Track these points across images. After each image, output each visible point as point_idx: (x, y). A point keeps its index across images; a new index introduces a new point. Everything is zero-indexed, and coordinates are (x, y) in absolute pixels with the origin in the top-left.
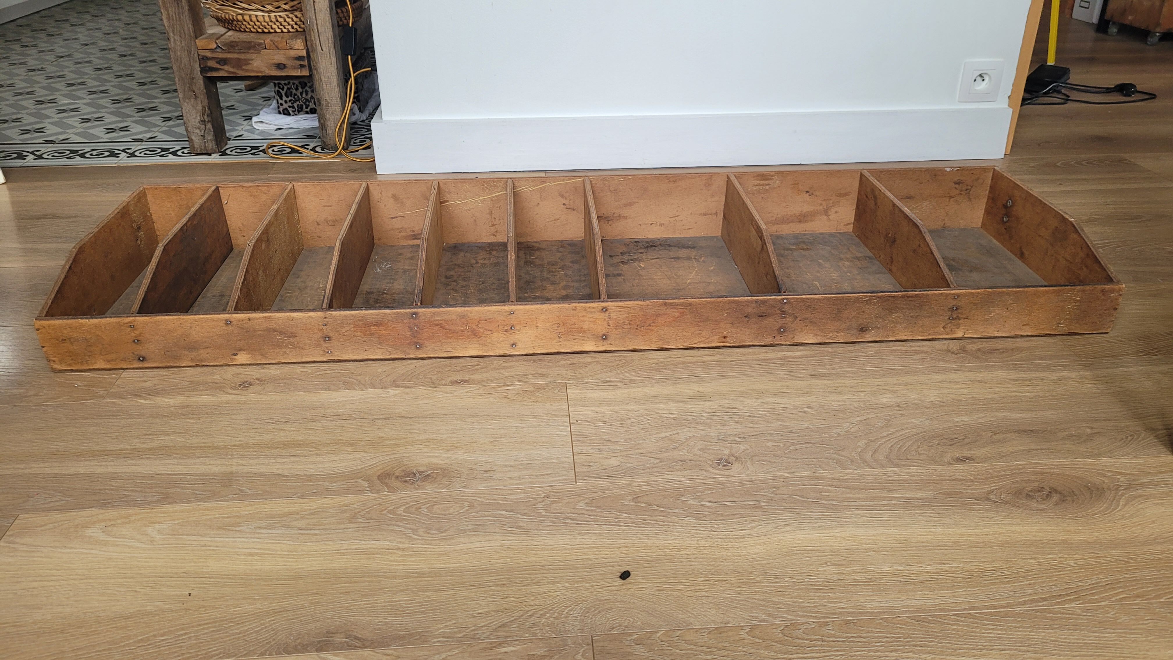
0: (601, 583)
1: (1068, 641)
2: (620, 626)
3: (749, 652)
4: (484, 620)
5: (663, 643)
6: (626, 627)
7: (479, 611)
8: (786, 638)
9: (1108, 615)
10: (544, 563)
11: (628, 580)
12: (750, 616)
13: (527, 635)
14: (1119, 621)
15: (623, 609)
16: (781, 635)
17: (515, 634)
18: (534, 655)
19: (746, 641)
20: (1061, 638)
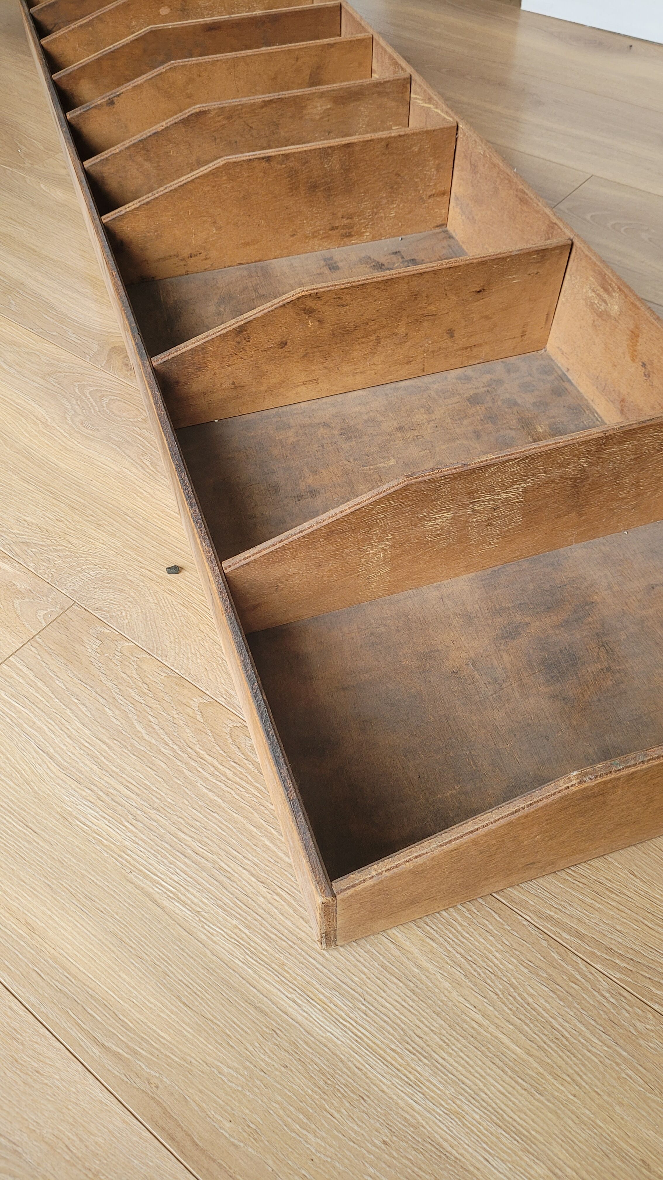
0: (147, 563)
1: (530, 1000)
2: (108, 612)
3: (175, 721)
4: (21, 528)
5: (119, 654)
6: (111, 617)
7: (27, 519)
8: (228, 737)
9: (638, 1024)
10: (128, 512)
11: (172, 577)
12: (226, 690)
13: (32, 565)
14: (642, 1042)
15: (131, 599)
16: (228, 730)
17: (24, 556)
18: (14, 585)
19: (188, 710)
20: (525, 990)
